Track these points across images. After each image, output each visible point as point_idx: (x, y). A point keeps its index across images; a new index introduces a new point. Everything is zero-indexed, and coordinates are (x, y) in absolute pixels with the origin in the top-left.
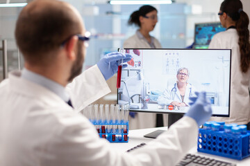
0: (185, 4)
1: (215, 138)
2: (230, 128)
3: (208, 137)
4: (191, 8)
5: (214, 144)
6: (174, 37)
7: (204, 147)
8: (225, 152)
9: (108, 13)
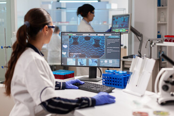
0: (108, 2)
1: (111, 78)
2: (118, 73)
3: (107, 77)
4: (110, 5)
5: (111, 81)
6: (100, 24)
7: (106, 83)
8: (116, 85)
9: (57, 8)
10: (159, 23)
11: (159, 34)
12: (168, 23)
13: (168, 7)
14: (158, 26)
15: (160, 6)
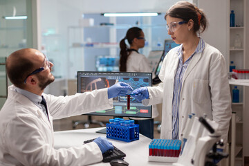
3: (112, 129)
8: (121, 137)
9: (102, 24)
10: (233, 49)
11: (232, 65)
12: (244, 49)
13: (245, 27)
14: (230, 54)
15: (233, 26)
